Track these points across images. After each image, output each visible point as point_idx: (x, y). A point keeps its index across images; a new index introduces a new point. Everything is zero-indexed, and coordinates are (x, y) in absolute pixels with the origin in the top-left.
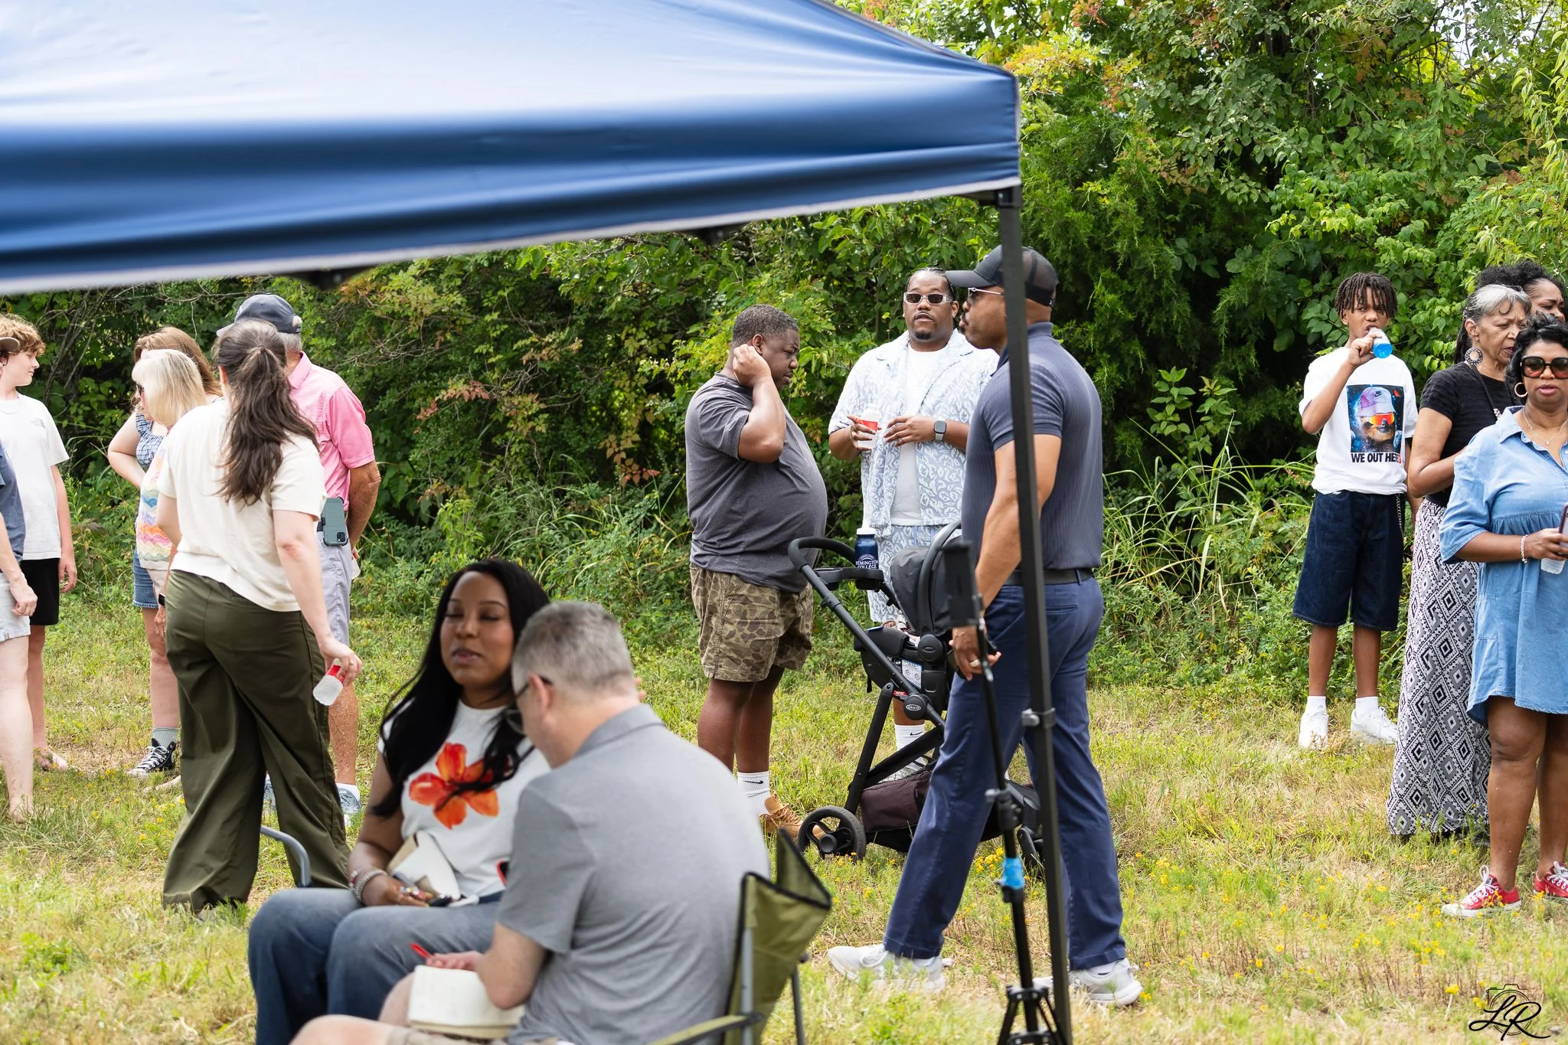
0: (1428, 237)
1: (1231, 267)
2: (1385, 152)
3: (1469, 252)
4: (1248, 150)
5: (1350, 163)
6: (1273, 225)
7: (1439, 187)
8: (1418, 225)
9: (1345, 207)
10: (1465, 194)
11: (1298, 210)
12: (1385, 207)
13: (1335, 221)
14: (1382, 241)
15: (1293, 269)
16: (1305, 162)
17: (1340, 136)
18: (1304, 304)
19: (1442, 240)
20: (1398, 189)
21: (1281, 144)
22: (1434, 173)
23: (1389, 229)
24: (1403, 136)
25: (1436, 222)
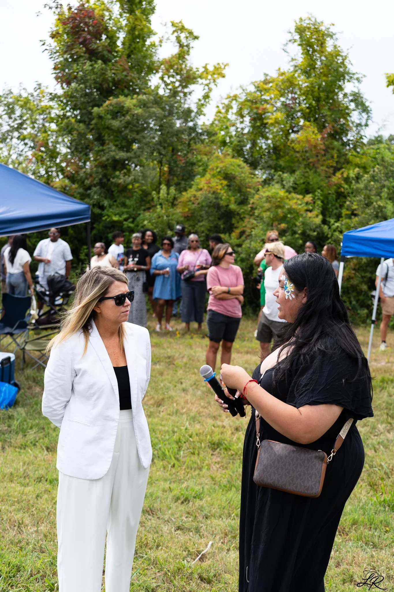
0: (133, 222)
1: (95, 226)
2: (124, 205)
3: (141, 225)
4: (99, 203)
5: (117, 207)
6: (104, 218)
7: (135, 212)
8: (131, 220)
9: (117, 216)
10: (139, 214)
11: (109, 216)
12: (125, 216)
13: (115, 218)
14: (125, 223)
15: (106, 227)
16: (110, 206)
17: (115, 201)
18: (108, 233)
19: (135, 222)
20: (127, 213)
21: (106, 203)
22: (134, 210)
23: (126, 220)
24: (128, 202)
25: (134, 219)
